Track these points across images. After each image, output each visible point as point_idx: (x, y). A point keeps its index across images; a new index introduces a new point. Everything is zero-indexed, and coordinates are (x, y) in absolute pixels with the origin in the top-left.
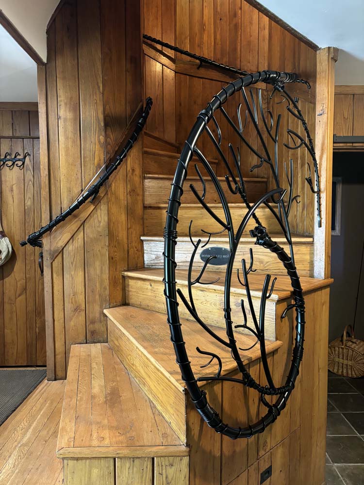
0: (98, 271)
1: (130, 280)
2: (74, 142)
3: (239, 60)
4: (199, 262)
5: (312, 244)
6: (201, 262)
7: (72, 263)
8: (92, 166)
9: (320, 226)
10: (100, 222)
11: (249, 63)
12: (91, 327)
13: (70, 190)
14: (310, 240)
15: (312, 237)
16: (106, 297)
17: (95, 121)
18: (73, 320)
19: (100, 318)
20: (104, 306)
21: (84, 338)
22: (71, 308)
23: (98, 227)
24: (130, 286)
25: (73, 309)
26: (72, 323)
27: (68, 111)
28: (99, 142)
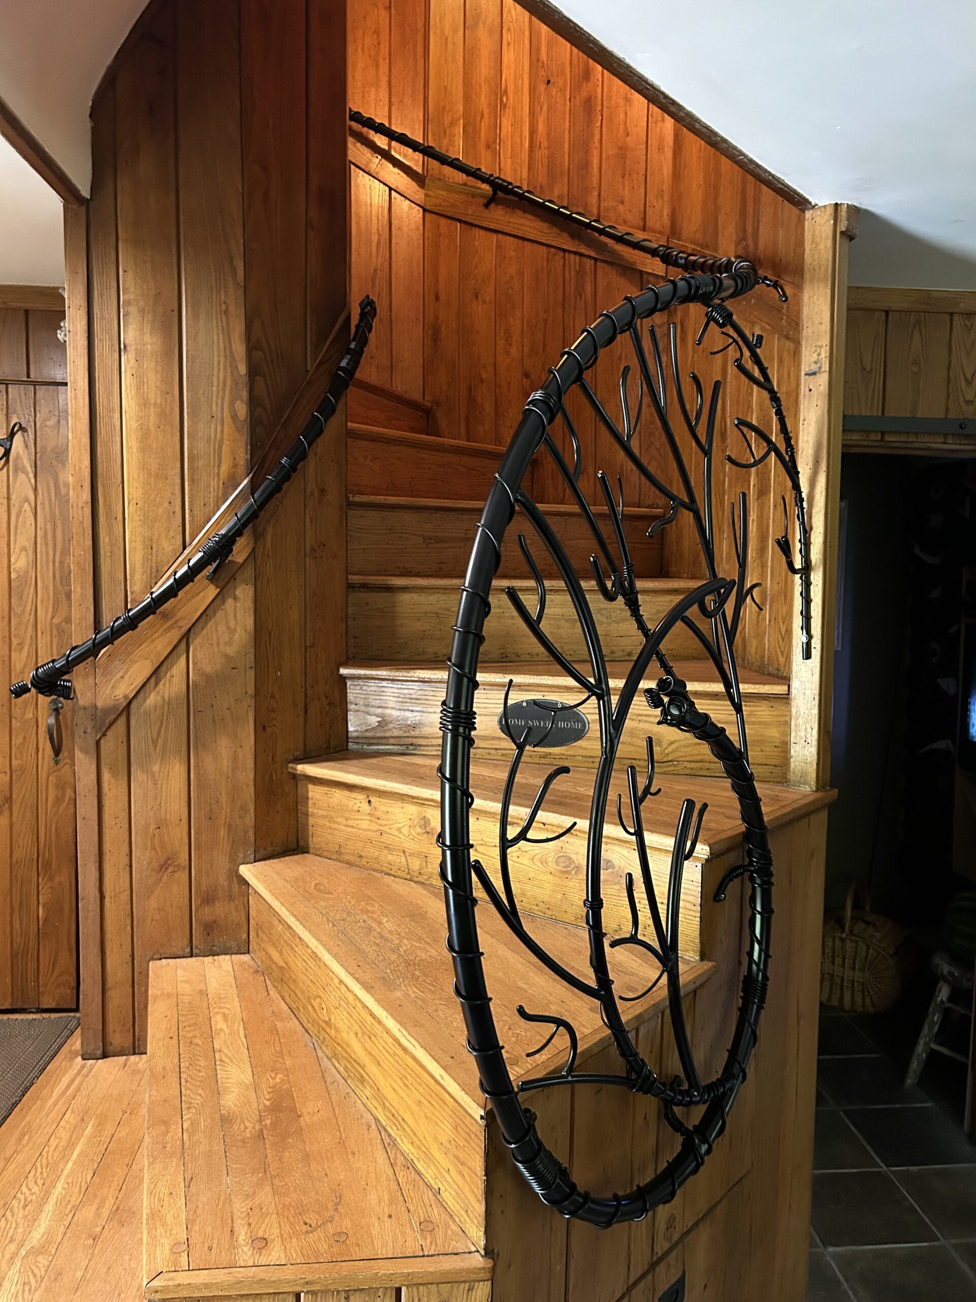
0: (225, 762)
1: (310, 787)
2: (162, 414)
3: (595, 193)
4: (494, 738)
5: (785, 698)
6: (499, 739)
7: (155, 743)
8: (213, 483)
9: (807, 655)
10: (232, 632)
11: (622, 202)
12: (207, 913)
13: (150, 546)
14: (780, 689)
15: (785, 679)
16: (246, 832)
17: (222, 359)
18: (156, 894)
19: (230, 888)
20: (241, 855)
21: (186, 941)
22: (149, 863)
23: (226, 644)
24: (310, 802)
25: (155, 865)
26: (153, 903)
27: (147, 330)
28: (234, 417)
